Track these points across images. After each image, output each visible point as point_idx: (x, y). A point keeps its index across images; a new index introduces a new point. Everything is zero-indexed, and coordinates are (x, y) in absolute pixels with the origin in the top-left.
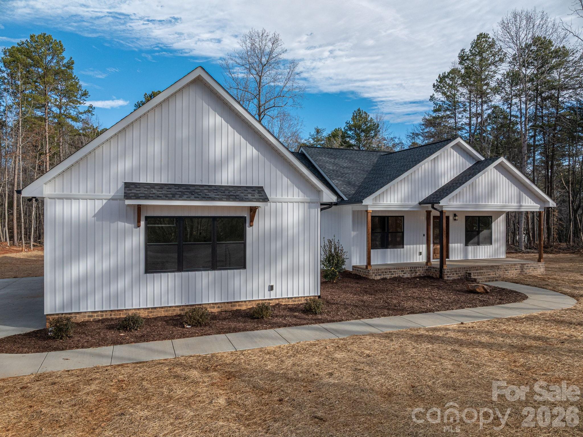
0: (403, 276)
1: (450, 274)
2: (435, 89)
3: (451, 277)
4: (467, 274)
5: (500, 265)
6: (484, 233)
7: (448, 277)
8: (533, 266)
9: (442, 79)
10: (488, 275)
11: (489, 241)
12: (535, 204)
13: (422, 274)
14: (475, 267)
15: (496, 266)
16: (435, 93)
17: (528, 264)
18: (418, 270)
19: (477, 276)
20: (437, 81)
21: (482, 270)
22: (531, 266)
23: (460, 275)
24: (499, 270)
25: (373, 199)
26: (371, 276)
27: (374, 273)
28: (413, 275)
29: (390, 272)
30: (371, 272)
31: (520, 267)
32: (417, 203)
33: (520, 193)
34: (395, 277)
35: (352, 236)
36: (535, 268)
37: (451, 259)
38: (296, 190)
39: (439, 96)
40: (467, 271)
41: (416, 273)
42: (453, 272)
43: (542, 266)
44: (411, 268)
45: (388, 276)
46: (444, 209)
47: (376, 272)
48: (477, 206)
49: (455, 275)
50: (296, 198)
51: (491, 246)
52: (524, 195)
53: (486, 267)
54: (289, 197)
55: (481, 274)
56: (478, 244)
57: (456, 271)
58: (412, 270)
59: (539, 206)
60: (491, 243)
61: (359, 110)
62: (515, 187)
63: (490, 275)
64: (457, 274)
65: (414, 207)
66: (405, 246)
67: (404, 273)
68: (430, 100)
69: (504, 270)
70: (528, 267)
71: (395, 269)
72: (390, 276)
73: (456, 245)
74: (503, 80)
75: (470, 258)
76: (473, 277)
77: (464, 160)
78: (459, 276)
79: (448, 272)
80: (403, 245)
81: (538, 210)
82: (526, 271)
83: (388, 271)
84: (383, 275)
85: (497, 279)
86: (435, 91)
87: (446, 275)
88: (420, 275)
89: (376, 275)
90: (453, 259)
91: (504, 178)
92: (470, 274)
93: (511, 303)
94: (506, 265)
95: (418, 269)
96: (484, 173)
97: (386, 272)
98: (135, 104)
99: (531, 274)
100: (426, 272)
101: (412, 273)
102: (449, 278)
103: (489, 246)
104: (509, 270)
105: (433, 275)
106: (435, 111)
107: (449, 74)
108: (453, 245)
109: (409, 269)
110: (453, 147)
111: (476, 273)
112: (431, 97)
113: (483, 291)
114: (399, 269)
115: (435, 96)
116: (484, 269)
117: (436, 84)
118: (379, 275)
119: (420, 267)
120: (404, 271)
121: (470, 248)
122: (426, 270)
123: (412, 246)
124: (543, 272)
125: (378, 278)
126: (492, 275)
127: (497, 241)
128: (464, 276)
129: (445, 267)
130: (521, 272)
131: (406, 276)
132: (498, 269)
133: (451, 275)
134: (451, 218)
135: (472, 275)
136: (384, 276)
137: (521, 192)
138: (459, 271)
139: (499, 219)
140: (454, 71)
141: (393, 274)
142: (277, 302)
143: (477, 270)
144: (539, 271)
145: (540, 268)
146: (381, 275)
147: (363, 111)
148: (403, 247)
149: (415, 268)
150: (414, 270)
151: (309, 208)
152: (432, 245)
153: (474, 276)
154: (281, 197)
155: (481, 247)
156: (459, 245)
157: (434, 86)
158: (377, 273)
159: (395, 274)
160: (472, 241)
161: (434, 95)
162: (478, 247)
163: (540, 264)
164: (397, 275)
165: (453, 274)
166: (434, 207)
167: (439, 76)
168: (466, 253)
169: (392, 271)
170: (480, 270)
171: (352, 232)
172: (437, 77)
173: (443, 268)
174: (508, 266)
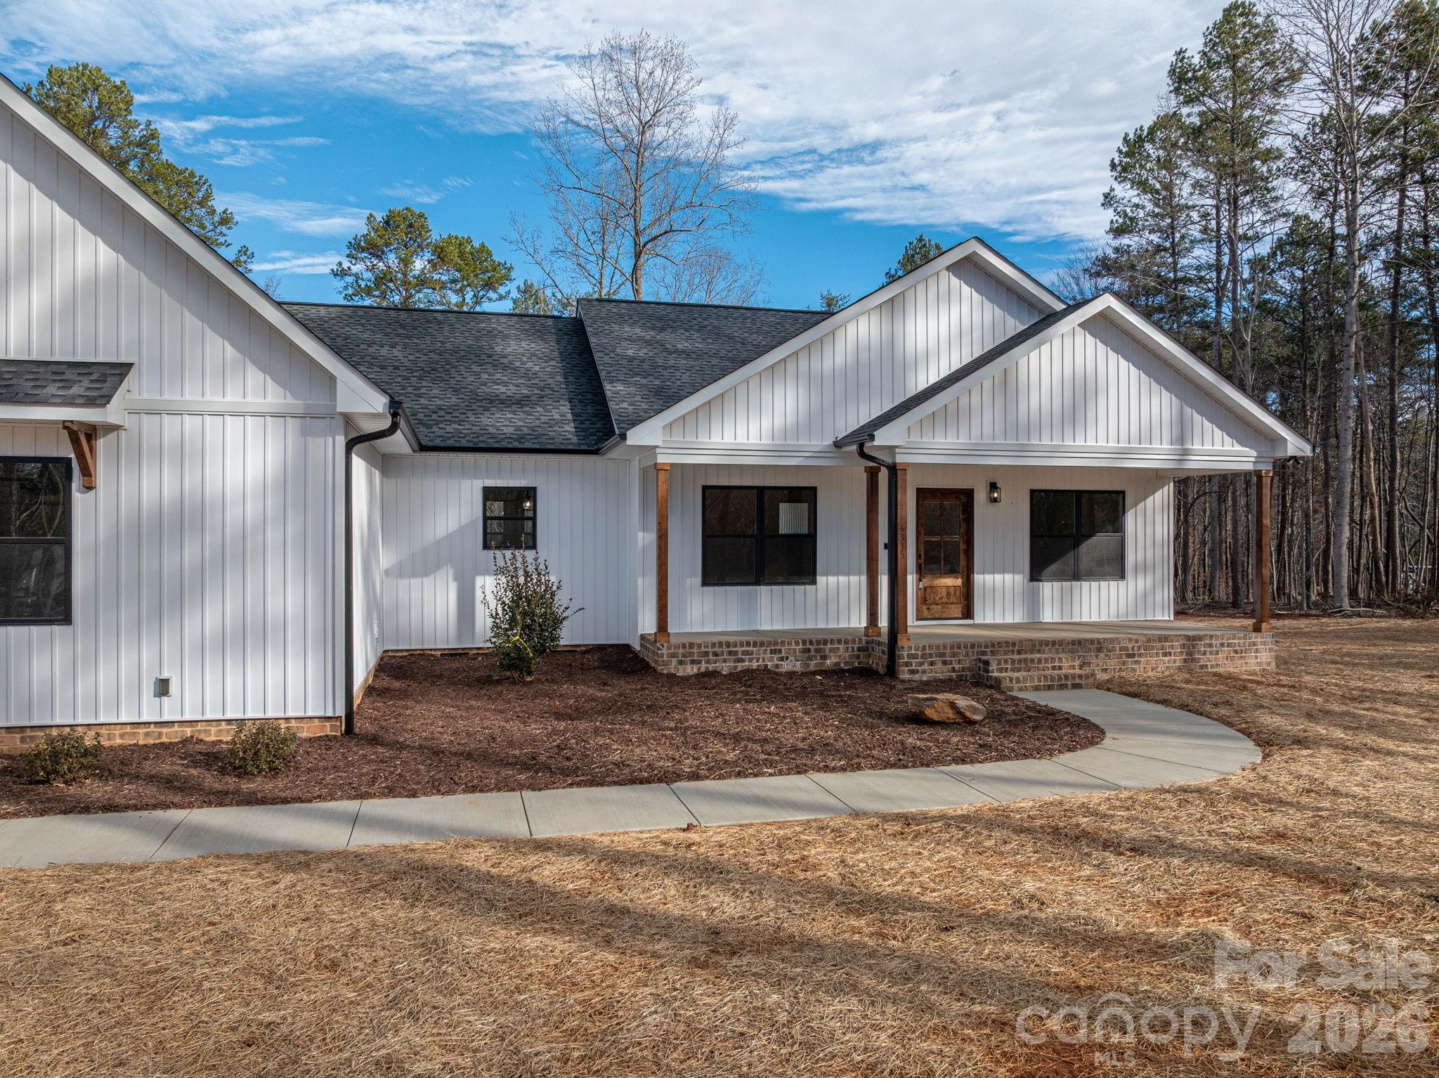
0: (777, 666)
1: (921, 664)
2: (1115, 174)
3: (924, 672)
4: (981, 665)
5: (1105, 640)
6: (1100, 542)
7: (913, 672)
8: (1229, 645)
9: (1134, 146)
10: (1054, 668)
11: (1115, 567)
12: (1238, 448)
13: (846, 663)
14: (1014, 644)
15: (1092, 641)
16: (1116, 185)
17: (1212, 636)
18: (831, 650)
19: (1013, 670)
20: (1120, 152)
21: (1039, 652)
22: (1222, 645)
23: (957, 667)
24: (1102, 655)
25: (664, 427)
26: (665, 664)
27: (674, 655)
28: (813, 665)
29: (730, 653)
30: (665, 651)
31: (1183, 646)
32: (829, 441)
33: (1182, 414)
34: (748, 671)
35: (640, 544)
36: (1236, 652)
37: (978, 620)
38: (254, 376)
39: (1126, 192)
40: (984, 653)
41: (824, 658)
42: (931, 656)
43: (1264, 643)
44: (804, 642)
45: (725, 668)
46: (900, 459)
47: (681, 651)
48: (1023, 450)
49: (939, 666)
50: (254, 400)
51: (1122, 584)
52: (1197, 418)
53: (1054, 643)
54: (229, 398)
55: (1027, 665)
56: (1076, 576)
57: (942, 655)
58: (809, 650)
59: (1255, 454)
60: (1122, 575)
61: (920, 240)
62: (1165, 394)
63: (1060, 668)
64: (945, 663)
65: (821, 454)
66: (821, 580)
67: (781, 659)
68: (1103, 205)
69: (1120, 657)
70: (1210, 645)
71: (748, 644)
72: (732, 664)
73: (998, 577)
74: (1310, 139)
75: (1046, 620)
76: (996, 674)
77: (998, 312)
78: (953, 670)
79: (910, 656)
80: (814, 574)
81: (1250, 467)
82: (1207, 660)
83: (725, 649)
84: (708, 662)
85: (1077, 681)
86: (1116, 179)
87: (907, 664)
88: (837, 664)
89: (681, 663)
90: (989, 621)
91: (1123, 363)
92: (987, 663)
93: (1009, 759)
94: (1130, 640)
95: (829, 646)
96: (1039, 346)
97: (716, 654)
98: (350, 243)
99: (1220, 670)
100: (858, 657)
101: (810, 659)
102: (917, 677)
103: (1113, 584)
104: (1140, 655)
105: (877, 664)
106: (1118, 231)
107: (1152, 131)
108: (989, 577)
109: (797, 643)
110: (953, 268)
111: (1006, 661)
112: (1106, 196)
113: (951, 716)
114: (762, 644)
115: (1116, 193)
116: (1047, 649)
117: (1117, 161)
118: (693, 662)
119: (839, 642)
120: (780, 651)
121: (1048, 589)
122: (859, 649)
123: (843, 579)
124: (1269, 664)
125: (691, 670)
126: (1069, 666)
127: (1143, 568)
128: (970, 669)
129: (902, 641)
130: (1185, 661)
131: (786, 667)
132: (1099, 650)
133: (926, 667)
134: (980, 497)
135: (993, 666)
136: (711, 667)
137: (1188, 410)
138: (954, 655)
139: (1150, 500)
140: (1167, 121)
141: (743, 661)
142: (188, 731)
143: (1019, 653)
144: (1253, 661)
145: (1257, 651)
146: (699, 662)
147: (933, 243)
148: (814, 582)
149: (818, 642)
150: (817, 651)
151: (304, 433)
152: (911, 579)
153: (1000, 670)
154: (200, 399)
155: (1085, 584)
156: (1008, 577)
157: (1113, 166)
158: (684, 656)
159: (750, 660)
160: (1054, 567)
161: (1112, 190)
162: (1076, 584)
163: (1257, 638)
164: (755, 665)
165: (932, 664)
166: (865, 450)
167: (1125, 139)
168: (1033, 603)
169: (740, 649)
170: (1032, 652)
171: (640, 534)
172: (1119, 143)
173: (896, 642)
174: (1137, 641)
